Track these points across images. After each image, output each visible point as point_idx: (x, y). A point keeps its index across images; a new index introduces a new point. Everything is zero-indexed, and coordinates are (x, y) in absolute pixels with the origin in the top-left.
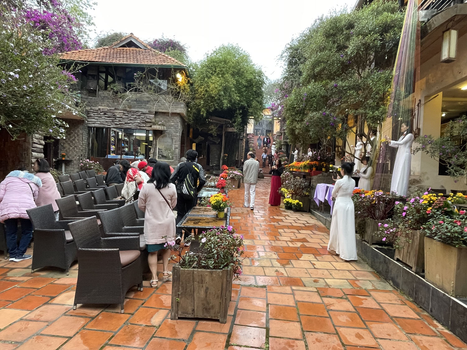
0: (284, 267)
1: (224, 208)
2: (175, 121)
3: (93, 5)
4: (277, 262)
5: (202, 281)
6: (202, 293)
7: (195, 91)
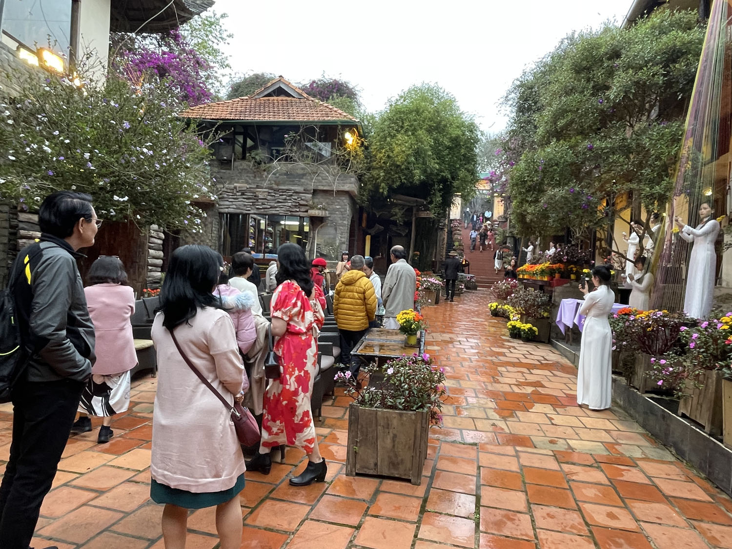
0: (505, 421)
1: (416, 331)
2: (343, 204)
3: (227, 38)
4: (494, 413)
5: (388, 426)
6: (389, 441)
7: (371, 157)
